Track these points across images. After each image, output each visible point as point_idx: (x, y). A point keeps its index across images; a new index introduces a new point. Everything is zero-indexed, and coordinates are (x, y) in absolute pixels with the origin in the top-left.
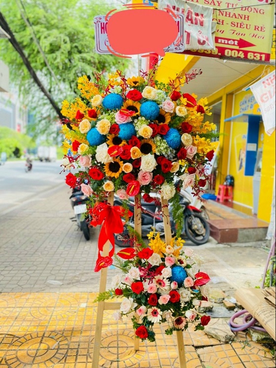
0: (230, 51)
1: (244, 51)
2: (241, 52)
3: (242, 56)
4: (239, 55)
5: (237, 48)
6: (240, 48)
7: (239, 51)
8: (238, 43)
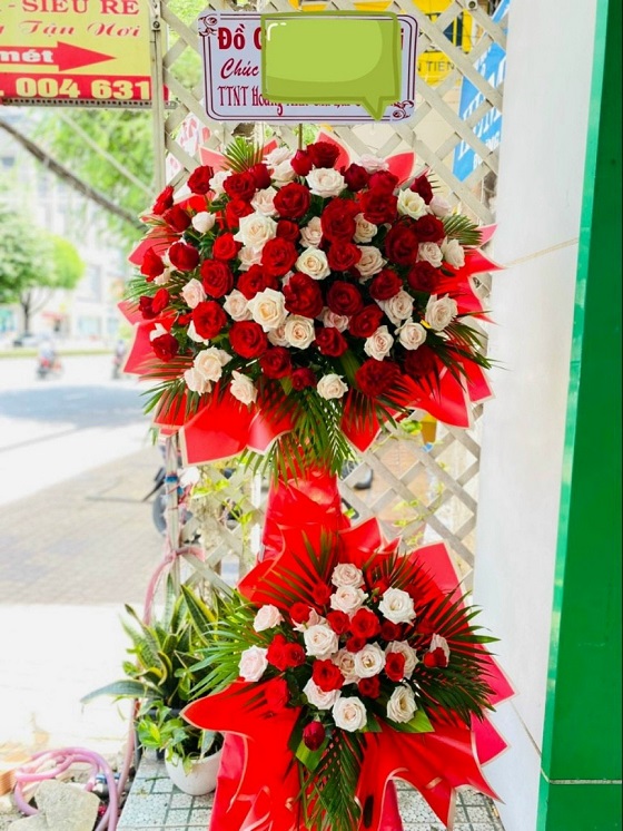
0: (31, 82)
1: (76, 78)
2: (67, 82)
3: (74, 92)
4: (63, 91)
5: (55, 70)
6: (61, 69)
7: (60, 79)
8: (53, 57)
